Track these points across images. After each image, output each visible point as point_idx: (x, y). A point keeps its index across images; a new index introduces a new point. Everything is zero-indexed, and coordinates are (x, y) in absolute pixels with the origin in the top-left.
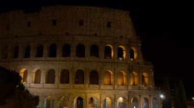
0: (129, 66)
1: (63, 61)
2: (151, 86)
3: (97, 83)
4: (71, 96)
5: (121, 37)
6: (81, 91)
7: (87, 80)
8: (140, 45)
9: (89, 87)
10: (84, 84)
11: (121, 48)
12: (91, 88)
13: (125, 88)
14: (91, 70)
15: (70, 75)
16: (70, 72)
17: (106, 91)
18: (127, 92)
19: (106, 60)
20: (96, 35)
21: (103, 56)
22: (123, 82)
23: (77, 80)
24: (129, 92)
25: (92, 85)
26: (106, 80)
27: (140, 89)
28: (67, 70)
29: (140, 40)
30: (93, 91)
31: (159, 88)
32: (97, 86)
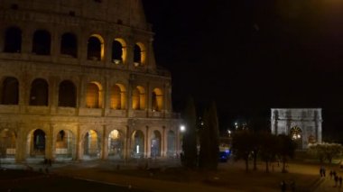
0: (131, 75)
1: (6, 60)
2: (166, 111)
3: (73, 105)
4: (22, 129)
5: (120, 22)
6: (42, 118)
7: (54, 97)
8: (152, 40)
9: (57, 112)
10: (47, 105)
11: (119, 43)
12: (61, 113)
13: (123, 113)
14: (62, 79)
15: (21, 88)
16: (20, 83)
17: (89, 119)
18: (125, 120)
19: (90, 63)
20: (72, 14)
21: (85, 55)
22: (120, 104)
23: (33, 98)
24: (130, 121)
25: (62, 108)
26: (89, 100)
27: (147, 117)
28: (14, 79)
29: (153, 31)
30: (65, 119)
31: (179, 114)
32: (73, 109)
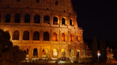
0: (69, 29)
1: (25, 25)
3: (48, 40)
4: (30, 48)
5: (64, 11)
6: (37, 45)
7: (42, 37)
8: (76, 17)
10: (39, 40)
11: (64, 19)
12: (44, 43)
13: (66, 43)
14: (44, 31)
15: (30, 34)
17: (54, 45)
19: (54, 26)
20: (48, 9)
21: (52, 23)
22: (65, 40)
23: (34, 38)
24: (69, 46)
25: (45, 41)
26: (54, 38)
27: (75, 44)
28: (28, 31)
29: (76, 14)
30: (45, 45)
32: (48, 42)
